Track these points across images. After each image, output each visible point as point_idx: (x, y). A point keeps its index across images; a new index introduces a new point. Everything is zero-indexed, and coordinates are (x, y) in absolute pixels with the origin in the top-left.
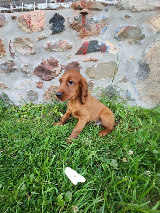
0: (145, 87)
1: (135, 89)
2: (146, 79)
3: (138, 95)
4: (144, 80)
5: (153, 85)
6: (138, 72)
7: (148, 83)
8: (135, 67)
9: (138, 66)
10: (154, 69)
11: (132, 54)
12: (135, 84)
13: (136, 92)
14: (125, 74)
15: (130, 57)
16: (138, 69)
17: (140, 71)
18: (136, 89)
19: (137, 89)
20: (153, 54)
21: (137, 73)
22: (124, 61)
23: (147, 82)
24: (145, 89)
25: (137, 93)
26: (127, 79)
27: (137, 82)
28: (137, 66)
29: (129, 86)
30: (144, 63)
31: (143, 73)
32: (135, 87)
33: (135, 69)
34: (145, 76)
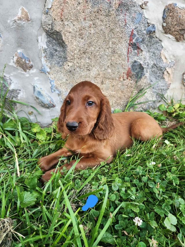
0: (67, 78)
1: (50, 83)
2: (65, 63)
3: (59, 95)
4: (61, 66)
5: (79, 74)
6: (46, 47)
7: (70, 71)
8: (37, 36)
9: (44, 34)
10: (72, 43)
11: (21, 8)
12: (47, 74)
13: (52, 89)
14: (19, 51)
15: (20, 15)
16: (46, 40)
17: (51, 45)
18: (52, 83)
19: (54, 84)
20: (63, 11)
21: (45, 51)
22: (9, 21)
23: (69, 69)
24: (68, 82)
25: (55, 91)
26: (27, 62)
27: (50, 68)
28: (41, 35)
29: (36, 78)
30: (52, 29)
31: (56, 50)
32: (49, 79)
33: (40, 41)
34: (61, 57)
